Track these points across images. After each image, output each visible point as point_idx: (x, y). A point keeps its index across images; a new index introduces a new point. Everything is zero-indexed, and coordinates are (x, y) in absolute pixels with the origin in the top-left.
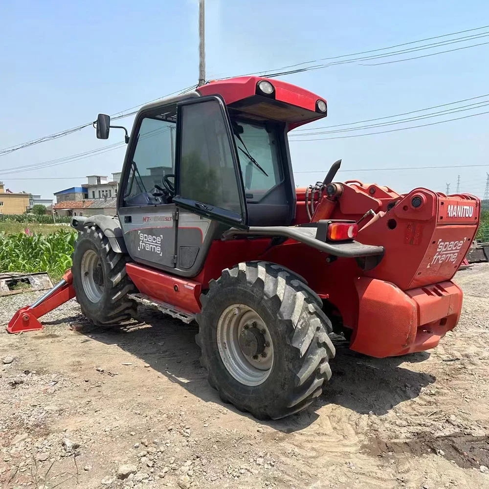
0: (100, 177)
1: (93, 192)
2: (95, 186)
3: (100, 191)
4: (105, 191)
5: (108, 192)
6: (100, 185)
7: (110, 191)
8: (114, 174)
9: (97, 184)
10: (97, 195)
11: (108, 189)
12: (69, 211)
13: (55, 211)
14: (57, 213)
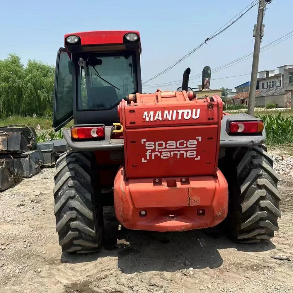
0: (268, 71)
1: (263, 84)
2: (264, 79)
3: (268, 83)
4: (271, 82)
5: (274, 83)
6: (268, 78)
7: (276, 81)
8: (279, 68)
9: (266, 77)
10: (265, 86)
11: (274, 80)
12: (242, 100)
13: (233, 101)
14: (234, 102)
